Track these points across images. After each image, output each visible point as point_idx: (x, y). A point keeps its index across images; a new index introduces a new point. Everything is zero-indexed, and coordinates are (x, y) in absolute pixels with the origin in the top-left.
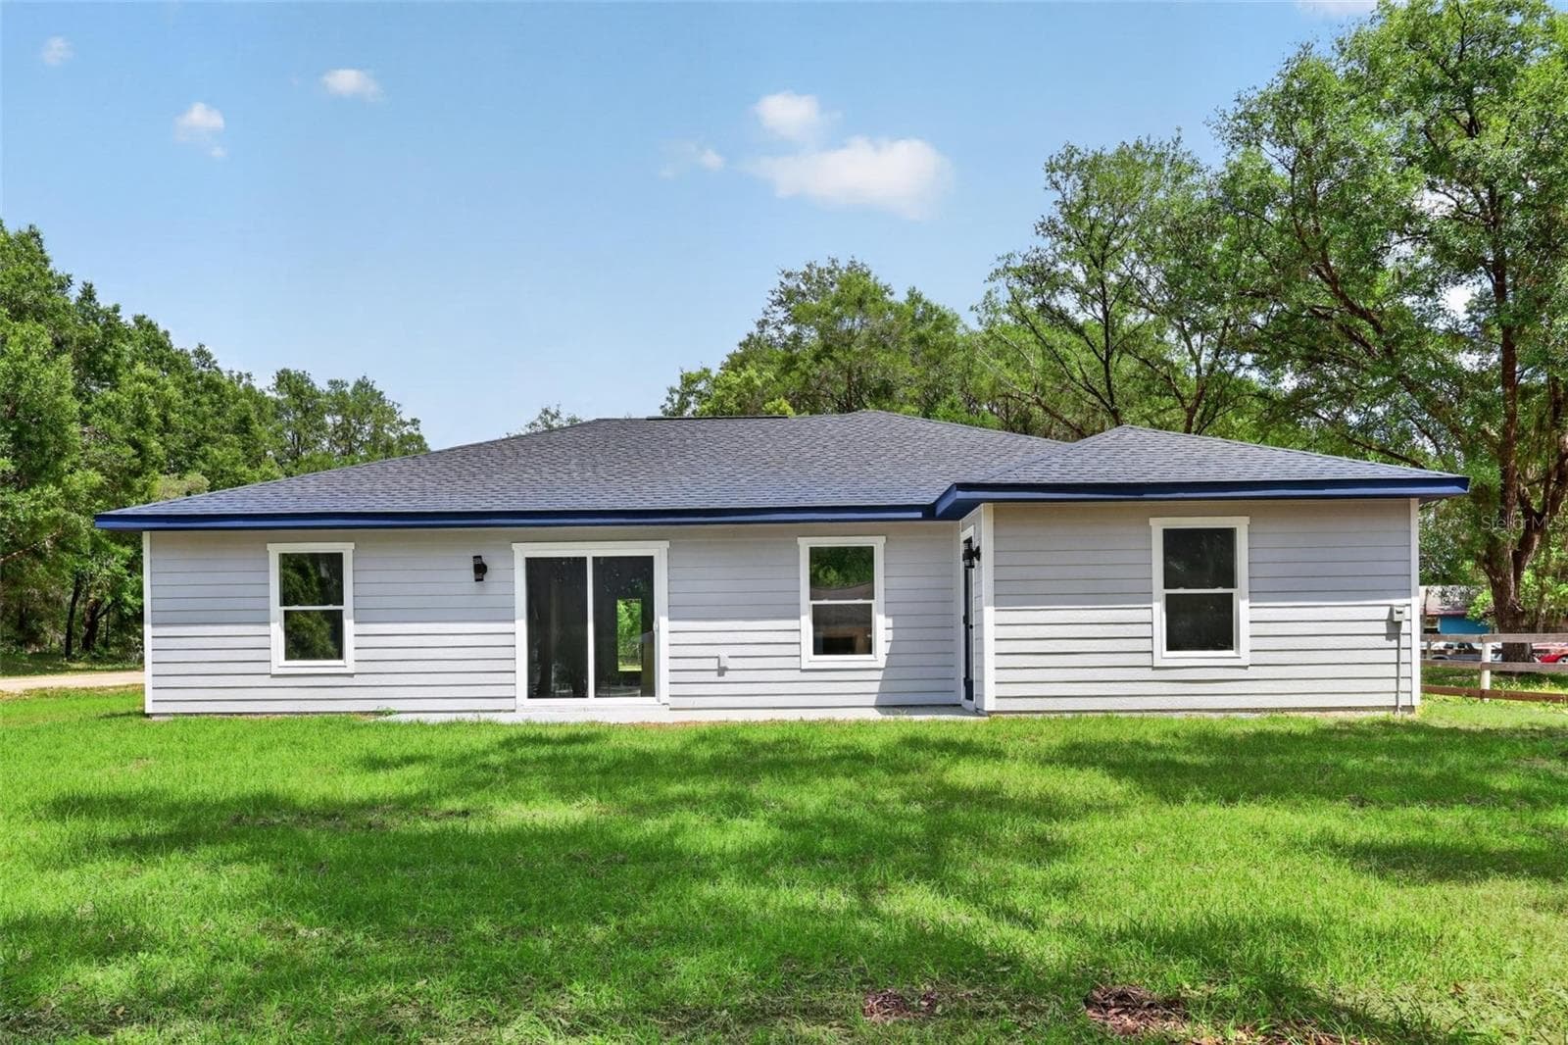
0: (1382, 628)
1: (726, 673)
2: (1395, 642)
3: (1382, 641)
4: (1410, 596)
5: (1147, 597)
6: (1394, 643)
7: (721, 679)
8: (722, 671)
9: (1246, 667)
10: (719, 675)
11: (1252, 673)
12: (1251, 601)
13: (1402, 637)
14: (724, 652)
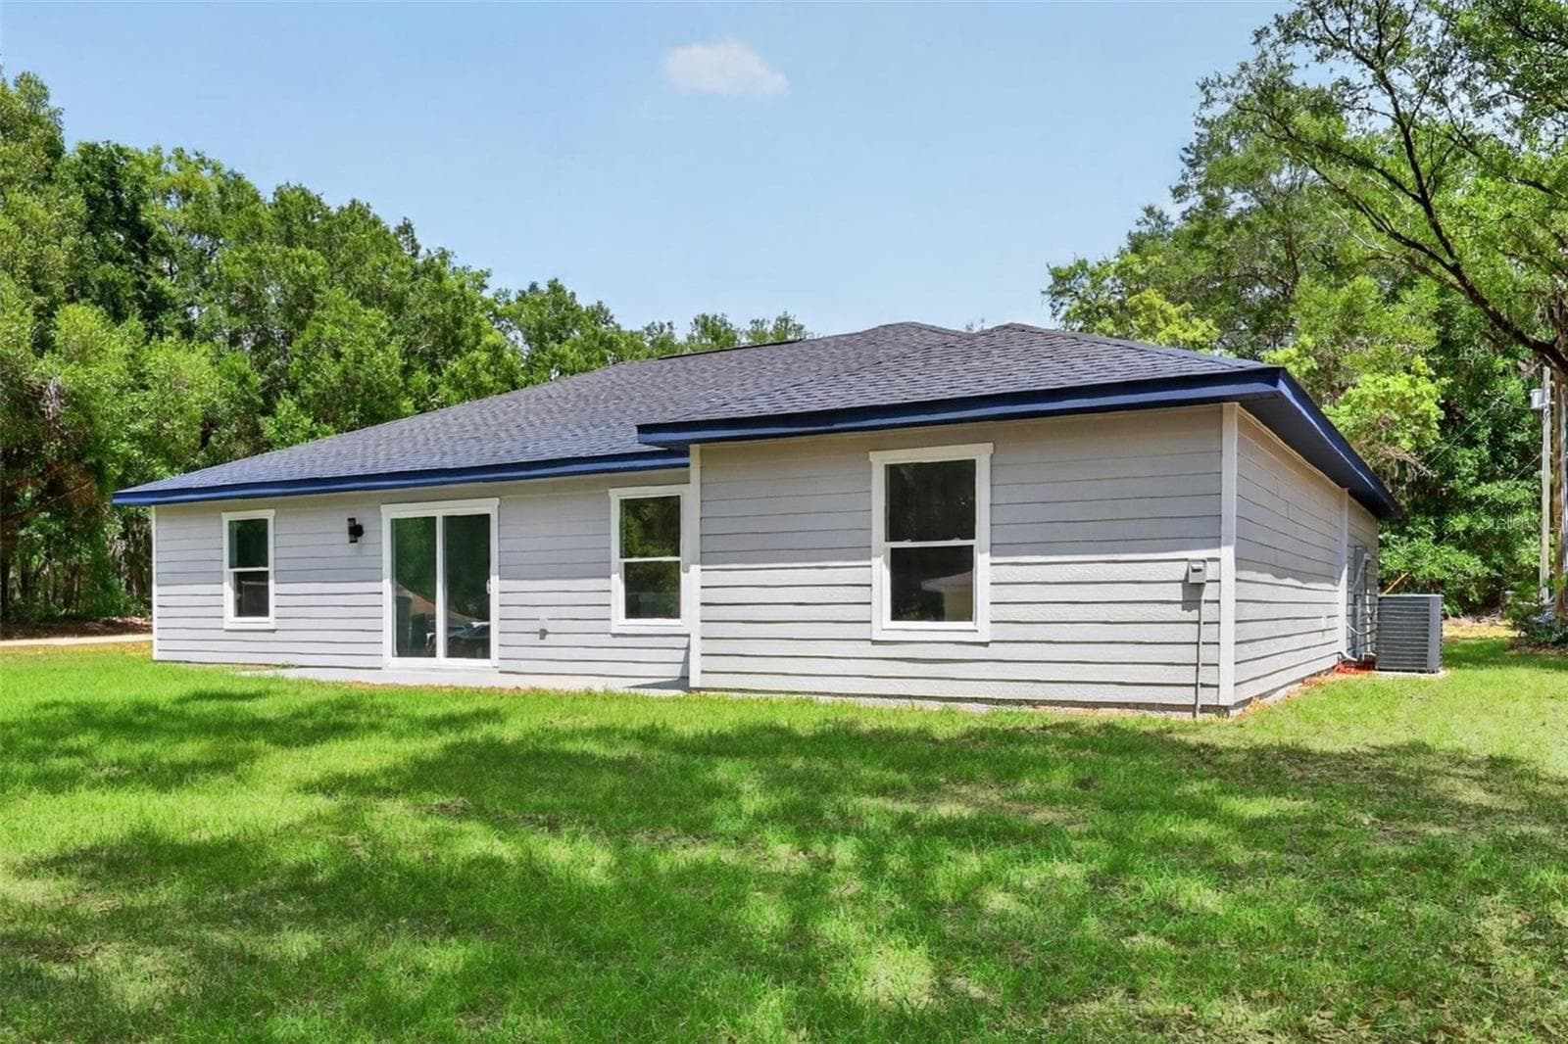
0: (1176, 592)
1: (547, 636)
2: (1196, 612)
3: (1176, 612)
4: (1218, 545)
5: (864, 552)
6: (1193, 615)
7: (542, 643)
8: (543, 633)
9: (986, 644)
10: (542, 638)
11: (995, 651)
12: (992, 555)
13: (1203, 606)
14: (543, 614)
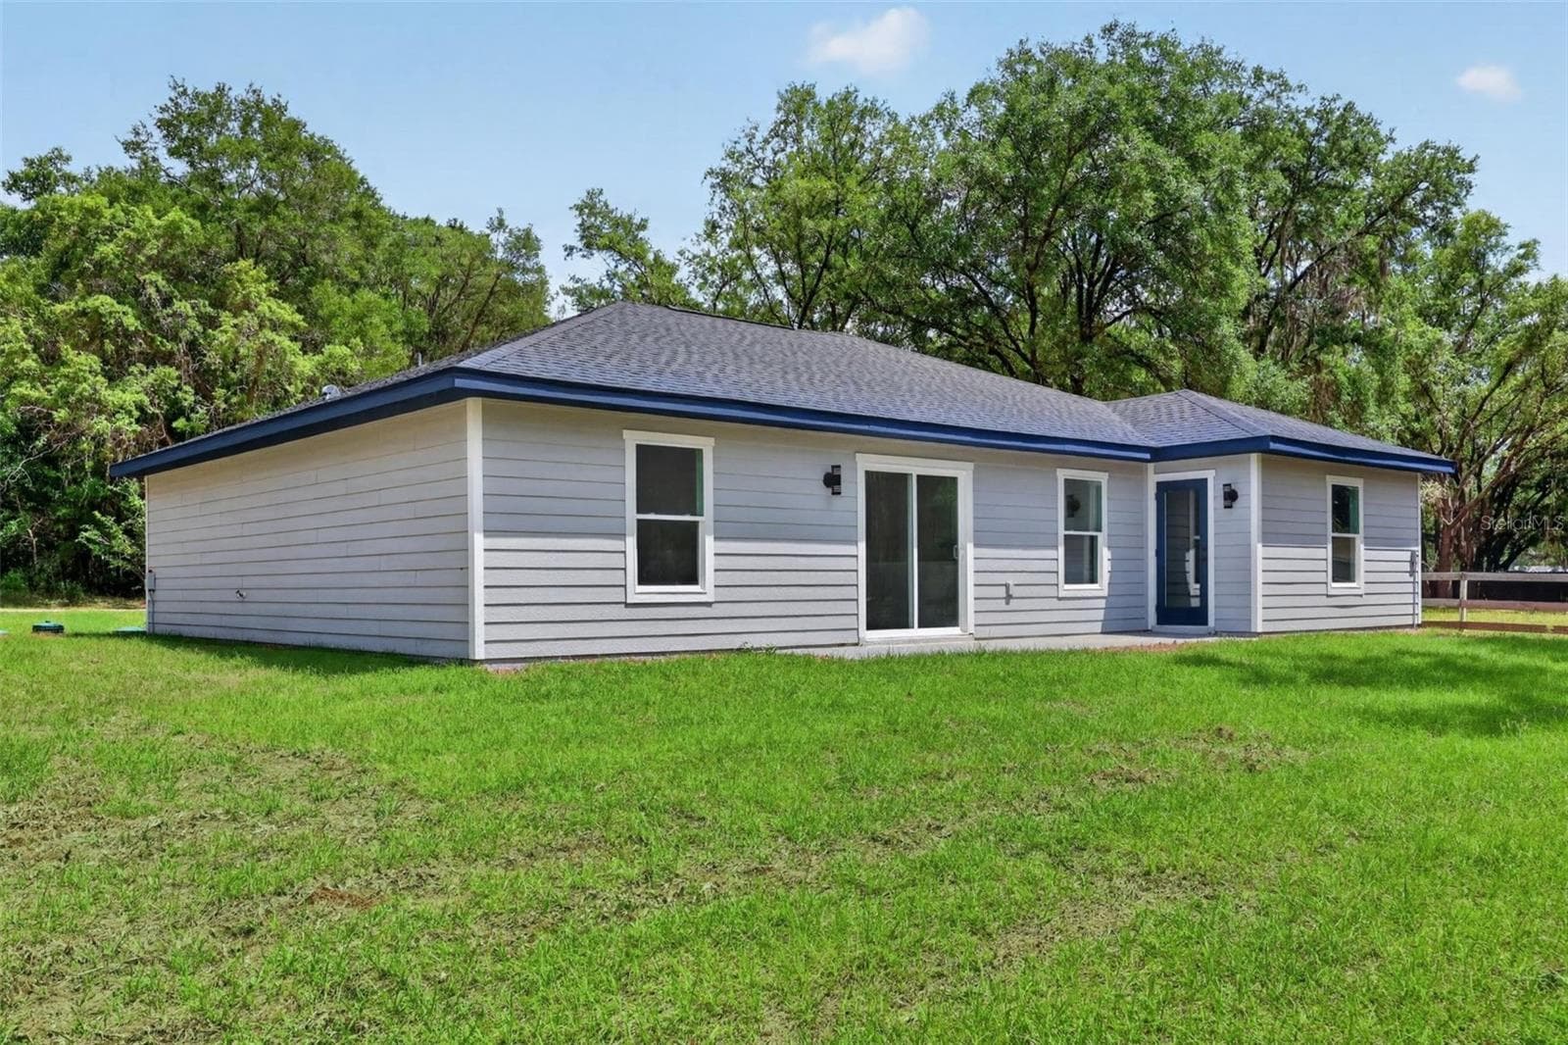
0: (1409, 567)
1: (1011, 601)
2: (1412, 578)
3: (1408, 577)
4: (1417, 544)
5: (1324, 539)
7: (1009, 607)
8: (1008, 599)
9: (1362, 596)
10: (1007, 603)
11: (1365, 600)
12: (1365, 544)
13: (1415, 574)
14: (1010, 580)
